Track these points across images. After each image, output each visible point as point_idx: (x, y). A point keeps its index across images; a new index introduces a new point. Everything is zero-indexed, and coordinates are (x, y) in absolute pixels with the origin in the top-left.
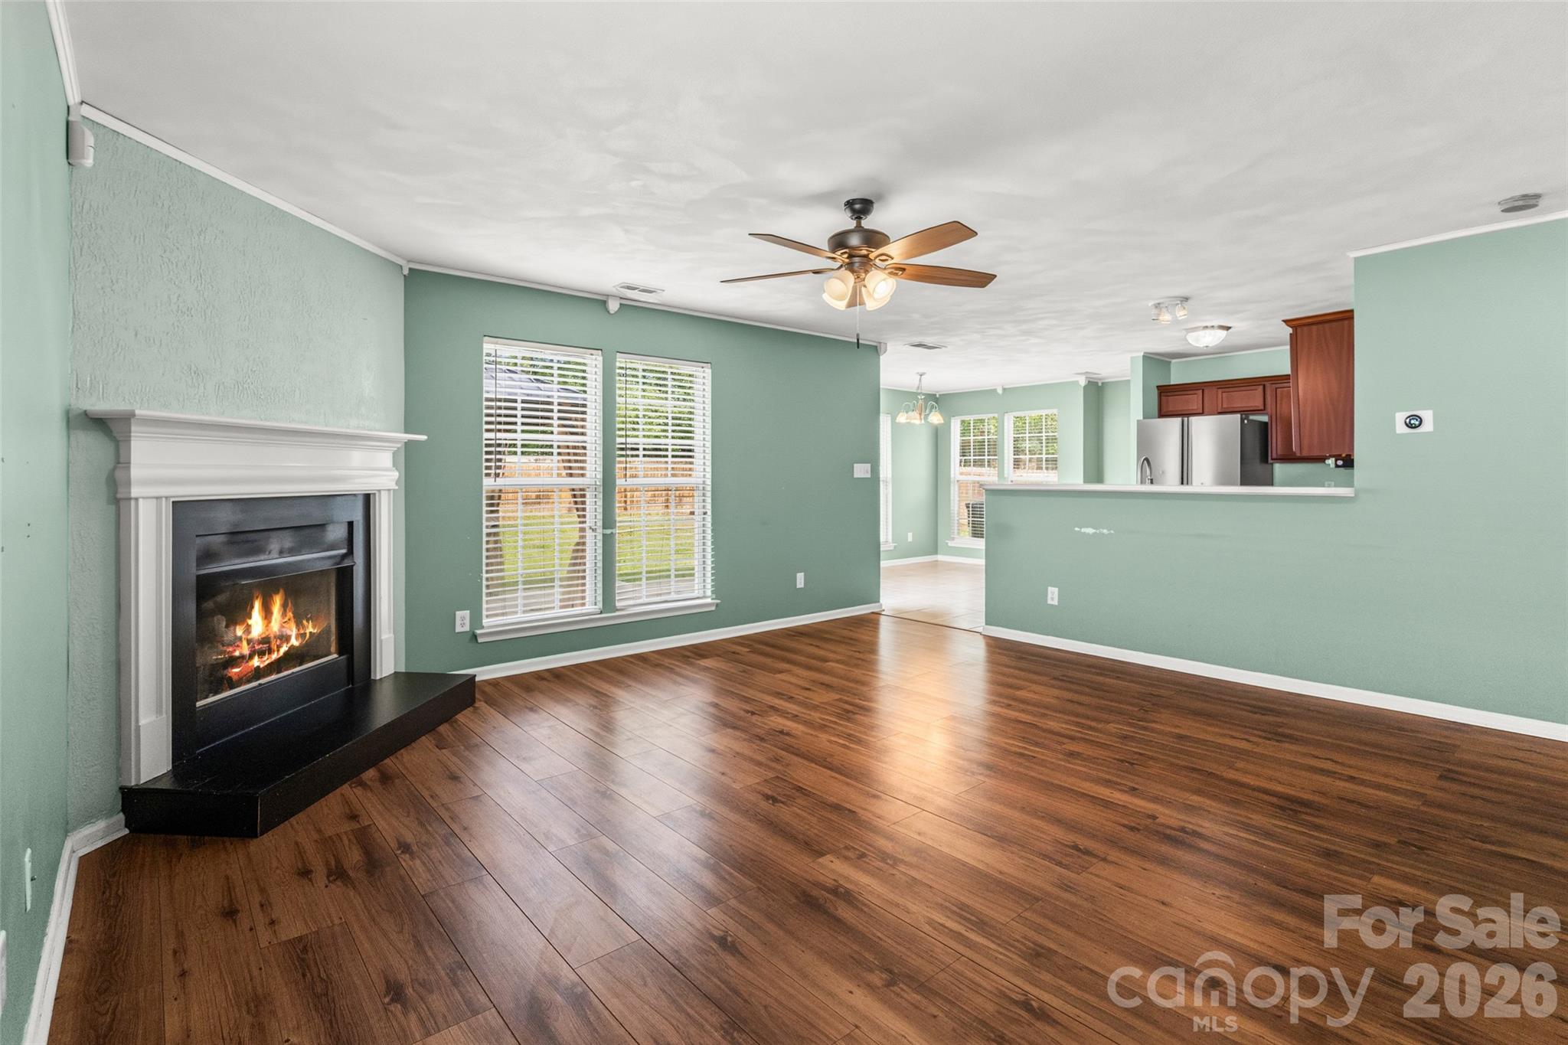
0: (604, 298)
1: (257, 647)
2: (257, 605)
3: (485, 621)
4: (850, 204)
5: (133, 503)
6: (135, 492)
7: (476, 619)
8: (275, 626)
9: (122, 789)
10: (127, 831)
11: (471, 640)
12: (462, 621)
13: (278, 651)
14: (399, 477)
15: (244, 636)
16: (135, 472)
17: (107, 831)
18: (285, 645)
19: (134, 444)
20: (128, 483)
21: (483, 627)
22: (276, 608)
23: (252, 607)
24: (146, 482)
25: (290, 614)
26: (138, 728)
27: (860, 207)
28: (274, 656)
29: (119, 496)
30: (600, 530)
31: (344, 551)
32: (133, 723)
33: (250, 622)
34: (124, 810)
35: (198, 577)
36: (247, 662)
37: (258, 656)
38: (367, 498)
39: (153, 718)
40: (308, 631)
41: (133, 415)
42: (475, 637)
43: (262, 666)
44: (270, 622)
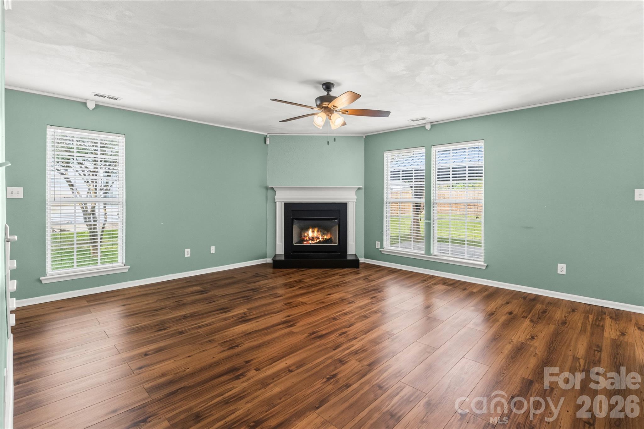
3: (385, 247)
6: (276, 201)
7: (381, 245)
12: (378, 245)
16: (276, 197)
19: (277, 192)
21: (383, 249)
24: (278, 199)
26: (276, 244)
30: (424, 220)
42: (381, 251)
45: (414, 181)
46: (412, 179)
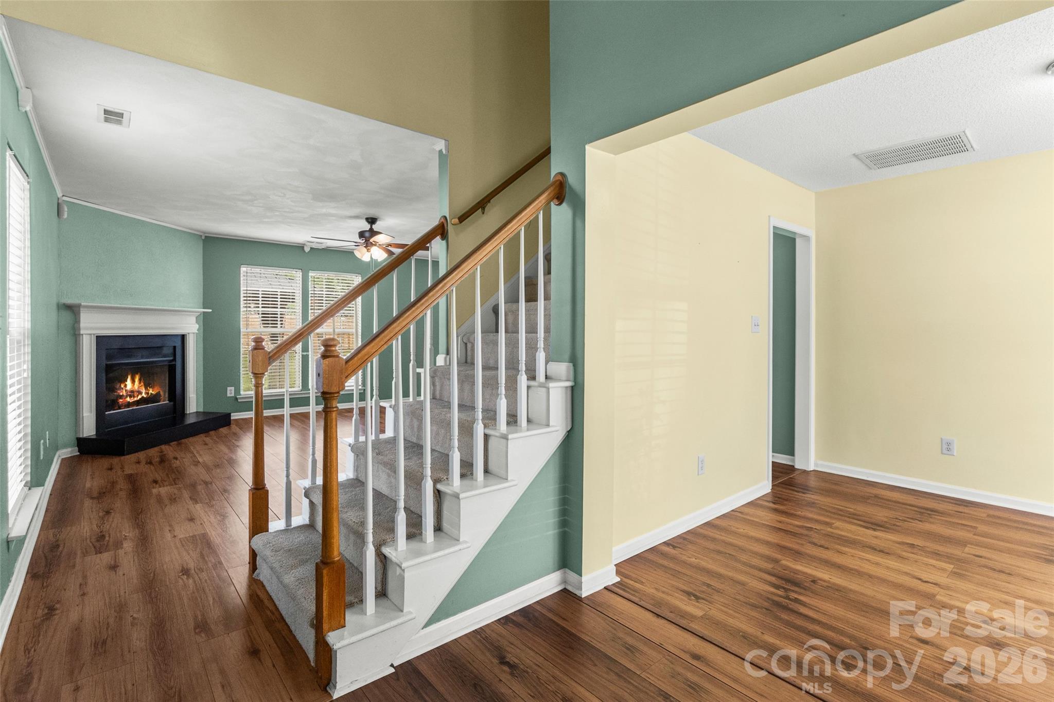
0: (303, 245)
1: (129, 393)
2: (129, 377)
3: (242, 392)
4: (367, 219)
5: (81, 336)
6: (82, 332)
7: (237, 391)
8: (136, 387)
9: (77, 438)
10: (79, 453)
11: (235, 400)
12: (230, 392)
13: (137, 397)
14: (199, 327)
15: (124, 388)
16: (82, 325)
17: (71, 452)
18: (140, 395)
19: (82, 315)
20: (79, 329)
21: (240, 395)
22: (137, 380)
23: (128, 378)
24: (87, 329)
25: (142, 384)
26: (83, 417)
27: (372, 221)
28: (136, 399)
29: (76, 333)
30: (301, 353)
31: (171, 358)
32: (81, 415)
33: (126, 383)
34: (78, 446)
35: (106, 365)
36: (126, 399)
37: (130, 397)
38: (183, 337)
39: (89, 414)
40: (150, 392)
41: (81, 305)
42: (237, 399)
43: (130, 401)
44: (134, 385)
45: (260, 307)
46: (259, 300)
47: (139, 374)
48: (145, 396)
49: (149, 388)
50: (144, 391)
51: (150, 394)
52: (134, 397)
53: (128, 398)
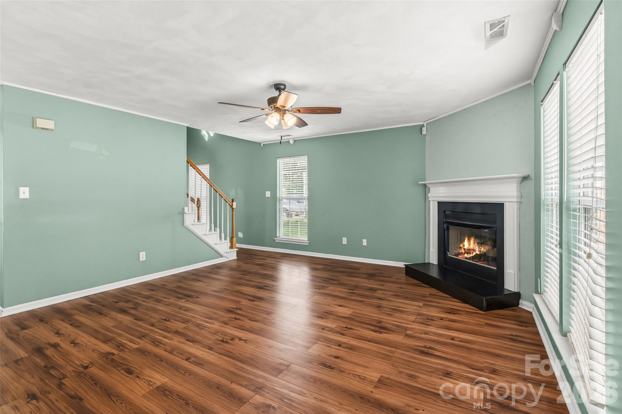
1: (466, 251)
2: (466, 239)
5: (430, 201)
8: (472, 246)
13: (473, 254)
15: (463, 247)
18: (474, 253)
23: (465, 240)
28: (471, 255)
32: (430, 249)
33: (464, 243)
36: (463, 255)
37: (467, 254)
39: (433, 250)
40: (482, 250)
43: (468, 257)
44: (470, 245)
47: (473, 236)
48: (478, 253)
49: (481, 247)
50: (477, 250)
51: (482, 251)
52: (470, 253)
53: (466, 254)
